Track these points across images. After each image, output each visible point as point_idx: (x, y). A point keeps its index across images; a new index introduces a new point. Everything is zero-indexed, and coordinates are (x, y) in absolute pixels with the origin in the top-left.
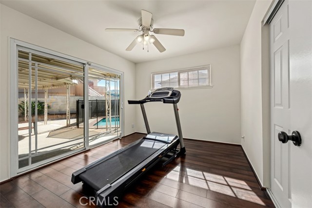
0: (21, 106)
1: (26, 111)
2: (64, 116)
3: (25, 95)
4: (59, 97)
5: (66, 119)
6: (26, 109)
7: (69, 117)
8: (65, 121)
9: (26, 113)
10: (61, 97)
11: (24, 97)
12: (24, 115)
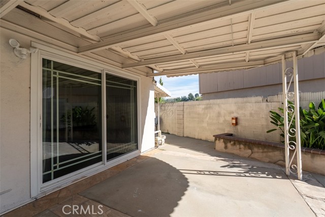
1: (288, 136)
6: (288, 127)
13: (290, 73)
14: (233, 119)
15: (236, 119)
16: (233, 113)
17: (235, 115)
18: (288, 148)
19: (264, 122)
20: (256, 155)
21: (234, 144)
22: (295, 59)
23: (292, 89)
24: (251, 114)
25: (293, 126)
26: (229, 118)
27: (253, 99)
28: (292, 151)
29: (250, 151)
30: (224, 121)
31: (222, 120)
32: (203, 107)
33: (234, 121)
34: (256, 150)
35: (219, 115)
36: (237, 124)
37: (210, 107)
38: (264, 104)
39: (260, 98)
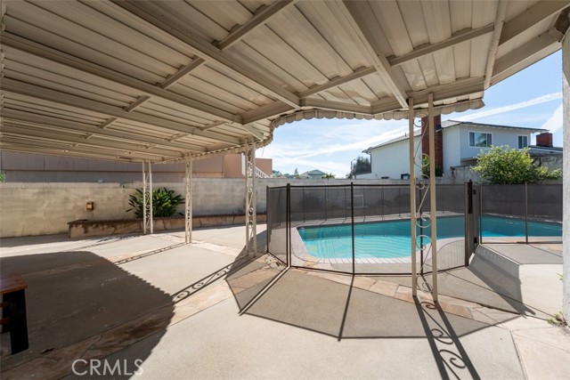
0: (135, 199)
1: (145, 210)
2: (238, 219)
3: (144, 175)
4: (200, 180)
5: (243, 224)
6: (145, 205)
7: (254, 221)
8: (243, 228)
9: (145, 213)
10: (203, 179)
11: (142, 180)
12: (142, 217)
13: (147, 172)
14: (88, 204)
15: (92, 203)
16: (87, 197)
17: (90, 200)
18: (145, 217)
19: (121, 205)
20: (119, 231)
21: (97, 226)
22: (150, 164)
23: (148, 181)
24: (109, 198)
25: (148, 204)
26: (82, 204)
27: (111, 185)
28: (147, 220)
29: (113, 229)
30: (74, 207)
31: (70, 206)
32: (36, 191)
33: (90, 206)
34: (119, 226)
35: (66, 200)
36: (93, 209)
37: (49, 192)
38: (122, 189)
39: (118, 185)
